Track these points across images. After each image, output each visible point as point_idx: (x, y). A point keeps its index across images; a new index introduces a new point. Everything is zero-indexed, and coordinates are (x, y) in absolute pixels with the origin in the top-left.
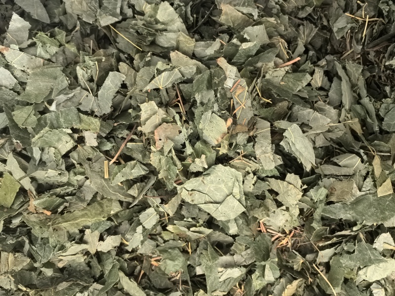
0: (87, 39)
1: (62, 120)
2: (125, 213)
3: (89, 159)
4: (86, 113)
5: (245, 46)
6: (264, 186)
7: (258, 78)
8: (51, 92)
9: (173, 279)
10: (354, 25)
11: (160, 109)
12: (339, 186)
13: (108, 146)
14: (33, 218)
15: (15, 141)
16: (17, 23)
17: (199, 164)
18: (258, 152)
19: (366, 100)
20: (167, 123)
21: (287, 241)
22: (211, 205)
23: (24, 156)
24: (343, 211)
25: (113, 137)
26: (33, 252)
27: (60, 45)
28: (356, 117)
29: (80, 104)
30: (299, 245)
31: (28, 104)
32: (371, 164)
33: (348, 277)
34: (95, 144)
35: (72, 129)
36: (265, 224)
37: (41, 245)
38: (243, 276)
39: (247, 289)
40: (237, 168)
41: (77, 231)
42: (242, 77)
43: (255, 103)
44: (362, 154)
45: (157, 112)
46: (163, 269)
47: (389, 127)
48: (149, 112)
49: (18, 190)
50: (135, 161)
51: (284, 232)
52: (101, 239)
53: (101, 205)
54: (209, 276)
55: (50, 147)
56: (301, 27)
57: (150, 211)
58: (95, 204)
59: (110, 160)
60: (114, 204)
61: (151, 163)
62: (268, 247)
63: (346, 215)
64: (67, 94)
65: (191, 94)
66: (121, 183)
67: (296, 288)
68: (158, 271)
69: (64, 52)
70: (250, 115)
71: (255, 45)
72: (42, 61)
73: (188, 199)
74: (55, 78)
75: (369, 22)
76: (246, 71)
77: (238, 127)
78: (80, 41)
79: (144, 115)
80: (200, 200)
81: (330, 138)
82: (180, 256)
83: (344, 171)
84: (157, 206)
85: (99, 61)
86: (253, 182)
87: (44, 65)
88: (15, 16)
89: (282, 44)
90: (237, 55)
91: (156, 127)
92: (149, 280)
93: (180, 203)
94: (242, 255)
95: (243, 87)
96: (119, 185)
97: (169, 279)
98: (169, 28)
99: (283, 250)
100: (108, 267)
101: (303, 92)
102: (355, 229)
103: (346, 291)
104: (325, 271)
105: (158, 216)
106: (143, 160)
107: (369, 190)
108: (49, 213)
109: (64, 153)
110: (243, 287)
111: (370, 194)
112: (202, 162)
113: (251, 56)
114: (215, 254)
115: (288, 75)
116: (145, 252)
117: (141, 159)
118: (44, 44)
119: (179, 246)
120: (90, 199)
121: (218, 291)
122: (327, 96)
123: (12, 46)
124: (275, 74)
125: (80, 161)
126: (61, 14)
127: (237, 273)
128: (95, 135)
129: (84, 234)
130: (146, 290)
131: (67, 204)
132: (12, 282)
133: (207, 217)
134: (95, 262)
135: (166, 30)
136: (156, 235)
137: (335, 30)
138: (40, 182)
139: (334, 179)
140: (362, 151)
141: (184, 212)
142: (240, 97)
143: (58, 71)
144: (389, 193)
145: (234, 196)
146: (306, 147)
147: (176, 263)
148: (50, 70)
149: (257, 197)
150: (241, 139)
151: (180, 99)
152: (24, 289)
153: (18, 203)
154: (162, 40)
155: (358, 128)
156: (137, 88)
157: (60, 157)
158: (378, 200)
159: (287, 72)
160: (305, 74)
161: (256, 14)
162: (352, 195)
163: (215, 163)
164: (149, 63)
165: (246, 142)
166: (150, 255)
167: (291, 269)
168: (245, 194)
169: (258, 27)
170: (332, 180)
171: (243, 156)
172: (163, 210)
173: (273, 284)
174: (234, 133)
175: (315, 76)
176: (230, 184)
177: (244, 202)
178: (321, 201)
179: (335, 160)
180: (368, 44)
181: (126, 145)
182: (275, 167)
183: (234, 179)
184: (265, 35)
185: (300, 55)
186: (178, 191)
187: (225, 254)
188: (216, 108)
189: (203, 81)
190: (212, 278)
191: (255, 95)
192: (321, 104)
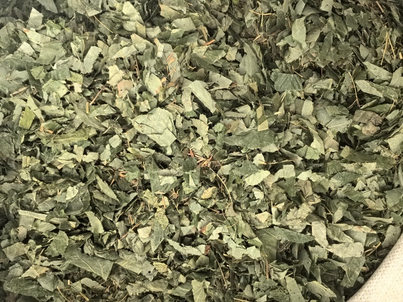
0: (80, 24)
1: (60, 75)
3: (77, 101)
4: (75, 72)
5: (174, 31)
6: (189, 124)
7: (186, 52)
8: (54, 59)
9: (133, 186)
10: (256, 18)
11: (121, 70)
12: (234, 123)
13: (89, 93)
14: (42, 134)
15: (32, 87)
16: (35, 14)
17: (144, 106)
18: (183, 101)
19: (263, 70)
20: (125, 79)
21: (208, 163)
22: (155, 135)
23: (38, 98)
24: (237, 140)
25: (94, 89)
26: (42, 157)
27: (62, 29)
28: (255, 81)
29: (72, 66)
30: (215, 166)
31: (41, 65)
32: (255, 111)
33: (239, 183)
34: (81, 91)
35: (66, 80)
36: (193, 152)
37: (47, 153)
38: (177, 184)
39: (181, 194)
40: (170, 111)
41: (69, 146)
42: (175, 52)
43: (184, 69)
44: (253, 104)
45: (118, 72)
46: (127, 179)
47: (277, 88)
48: (114, 72)
49: (34, 119)
50: (107, 105)
51: (205, 157)
52: (85, 153)
53: (84, 131)
54: (153, 180)
55: (53, 92)
56: (224, 19)
57: (116, 137)
58: (81, 130)
59: (90, 102)
60: (92, 130)
61: (117, 106)
62: (194, 166)
63: (238, 143)
64: (64, 59)
65: (142, 62)
66: (97, 117)
67: (211, 193)
68: (124, 180)
69: (64, 33)
70: (179, 75)
71: (181, 31)
72: (50, 38)
73: (140, 130)
74: (58, 50)
75: (264, 16)
76: (179, 48)
77: (170, 83)
78: (76, 26)
79: (111, 73)
80: (148, 131)
81: (239, 95)
82: (137, 170)
83: (240, 115)
84: (120, 134)
85: (85, 39)
86: (181, 121)
87: (51, 41)
88: (34, 10)
89: (205, 31)
90: (171, 37)
91: (119, 82)
92: (118, 186)
93: (136, 133)
94: (177, 170)
95: (175, 58)
96: (96, 119)
97: (131, 186)
98: (131, 18)
100: (89, 172)
101: (219, 63)
102: (242, 151)
103: (236, 191)
104: (225, 180)
105: (121, 141)
106: (113, 104)
107: (254, 127)
108: (52, 132)
109: (61, 96)
110: (177, 192)
111: (254, 130)
112: (146, 105)
113: (180, 38)
114: (156, 166)
115: (209, 51)
116: (115, 166)
117: (111, 104)
118: (51, 27)
119: (137, 164)
120: (78, 127)
121: (159, 191)
122: (238, 67)
123: (31, 29)
124: (199, 50)
125: (71, 101)
126: (65, 7)
127: (171, 180)
128: (81, 86)
129: (74, 148)
130: (115, 190)
131: (64, 129)
132: (29, 175)
133: (154, 144)
134: (82, 170)
135: (129, 20)
137: (246, 21)
138: (47, 114)
139: (232, 120)
141: (138, 139)
142: (172, 64)
143: (59, 45)
144: (265, 129)
145: (169, 129)
147: (134, 173)
148: (54, 45)
149: (185, 131)
150: (171, 91)
151: (137, 65)
152: (36, 180)
153: (34, 126)
154: (127, 26)
155: (255, 89)
156: (108, 57)
157: (59, 98)
158: (258, 134)
159: (208, 49)
160: (221, 51)
161: (184, 10)
162: (241, 129)
163: (157, 107)
164: (117, 41)
165: (175, 94)
166: (119, 170)
167: (208, 180)
168: (176, 128)
169: (185, 19)
170: (231, 120)
171: (174, 103)
172: (124, 137)
173: (196, 191)
174: (167, 87)
175: (229, 52)
176: (166, 121)
177: (176, 134)
178: (221, 132)
179: (237, 109)
180: (268, 31)
181: (102, 94)
182: (194, 111)
183: (168, 118)
184: (192, 24)
185: (222, 39)
186: (133, 124)
187: (165, 168)
188: (153, 70)
189: (148, 54)
190: (155, 182)
191: (184, 64)
192: (232, 72)
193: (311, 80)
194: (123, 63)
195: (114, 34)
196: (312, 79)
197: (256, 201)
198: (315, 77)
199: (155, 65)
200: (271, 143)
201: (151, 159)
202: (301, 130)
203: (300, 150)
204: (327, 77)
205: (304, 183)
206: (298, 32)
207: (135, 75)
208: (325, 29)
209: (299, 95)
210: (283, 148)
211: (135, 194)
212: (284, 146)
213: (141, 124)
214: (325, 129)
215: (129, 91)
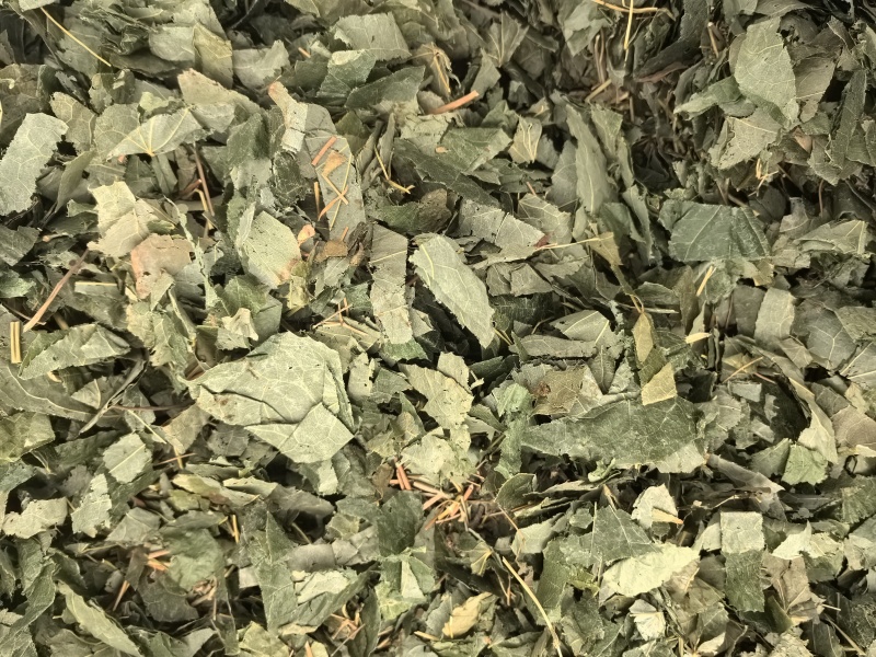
2: (75, 447)
5: (339, 59)
6: (396, 383)
7: (379, 136)
9: (199, 601)
10: (603, 22)
11: (141, 201)
12: (558, 380)
13: (20, 288)
17: (234, 330)
18: (377, 306)
19: (632, 193)
20: (161, 233)
21: (457, 510)
22: (276, 426)
24: (568, 436)
25: (42, 269)
28: (609, 230)
30: (485, 517)
32: (629, 333)
33: (580, 585)
36: (407, 472)
38: (357, 590)
39: (368, 619)
40: (330, 343)
42: (341, 132)
43: (373, 193)
44: (615, 311)
45: (131, 208)
46: (174, 576)
47: (682, 253)
48: (115, 208)
50: (93, 325)
51: (450, 489)
52: (13, 506)
53: (7, 426)
54: (271, 591)
56: (494, 27)
57: (131, 440)
59: (24, 321)
60: (35, 424)
61: (129, 329)
62: (415, 522)
63: (575, 447)
65: (224, 167)
66: (56, 373)
67: (475, 614)
68: (163, 583)
70: (359, 217)
71: (364, 58)
73: (220, 414)
75: (635, 15)
76: (355, 119)
77: (330, 245)
79: (103, 213)
80: (249, 416)
81: (554, 277)
82: (210, 547)
83: (574, 349)
84: (147, 431)
85: (5, 88)
86: (370, 374)
89: (440, 62)
90: (327, 80)
91: (137, 242)
92: (141, 604)
93: (204, 423)
94: (353, 540)
95: (342, 155)
96: (51, 382)
97: (190, 601)
98: (177, 16)
99: (449, 529)
100: (31, 574)
101: (490, 171)
102: (592, 477)
103: (574, 618)
104: (531, 574)
105: (149, 454)
106: (115, 322)
107: (626, 391)
110: (357, 615)
111: (627, 398)
112: (244, 327)
113: (359, 84)
114: (283, 539)
115: (454, 131)
116: (127, 539)
117: (109, 322)
119: (211, 524)
121: (293, 626)
122: (548, 183)
124: (423, 128)
127: (337, 582)
130: (130, 627)
133: (272, 456)
135: (170, 21)
136: (158, 500)
137: (567, 34)
139: (549, 367)
140: (613, 305)
141: (213, 445)
142: (335, 177)
144: (668, 397)
145: (326, 407)
146: (466, 291)
147: (201, 561)
149: (384, 409)
150: (333, 273)
151: (202, 181)
154: (162, 45)
155: (612, 255)
156: (94, 154)
158: (644, 413)
159: (453, 124)
160: (495, 130)
162: (585, 401)
163: (282, 330)
164: (126, 96)
165: (348, 282)
166: (146, 545)
167: (463, 572)
168: (352, 401)
169: (376, 17)
170: (545, 367)
171: (344, 314)
172: (160, 440)
173: (425, 607)
174: (319, 259)
175: (520, 136)
176: (316, 378)
177: (350, 420)
178: (516, 415)
179: (557, 325)
180: (640, 67)
181: (73, 287)
182: (416, 339)
183: (323, 366)
184: (398, 37)
185: (490, 90)
186: (193, 396)
187: (313, 540)
188: (267, 199)
189: (246, 139)
190: (279, 595)
191: (374, 175)
192: (531, 200)
193: (788, 224)
194: (152, 174)
195: (117, 71)
196: (790, 222)
197: (643, 648)
198: (801, 215)
199: (271, 182)
200: (687, 442)
201: (262, 514)
202: (759, 386)
203: (765, 454)
204: (844, 216)
205: (780, 565)
206: (756, 67)
207: (197, 217)
208: (846, 60)
209: (750, 271)
210: (717, 452)
211: (206, 634)
212: (719, 445)
213: (225, 392)
214: (836, 380)
215: (174, 276)
